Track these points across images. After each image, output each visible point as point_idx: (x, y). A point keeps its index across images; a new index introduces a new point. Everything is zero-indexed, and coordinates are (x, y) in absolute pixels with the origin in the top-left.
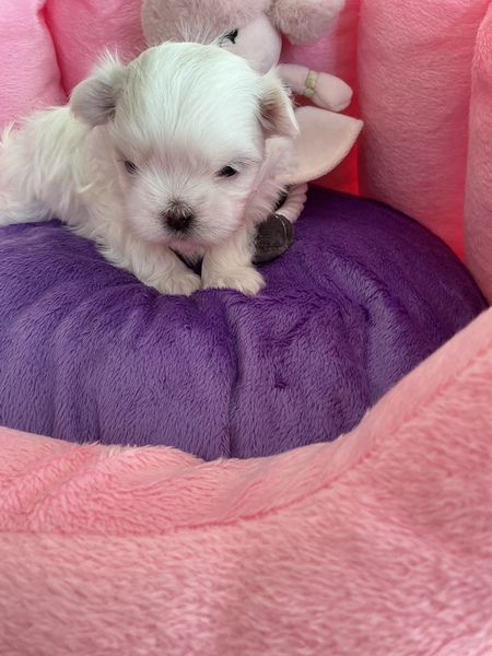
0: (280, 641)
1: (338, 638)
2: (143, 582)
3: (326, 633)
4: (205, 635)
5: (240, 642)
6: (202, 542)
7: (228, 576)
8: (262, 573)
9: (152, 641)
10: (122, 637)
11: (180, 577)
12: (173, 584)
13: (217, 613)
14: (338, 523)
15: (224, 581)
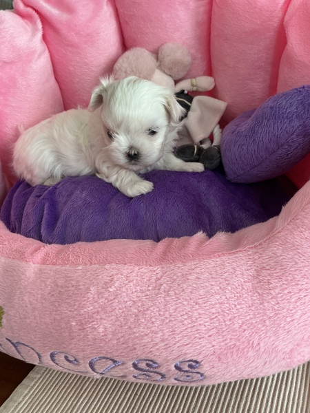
0: (276, 281)
1: (296, 276)
2: (220, 272)
3: (291, 276)
4: (247, 284)
5: (262, 284)
6: (237, 257)
7: (250, 266)
8: (263, 263)
9: (229, 288)
10: (218, 288)
11: (233, 268)
12: (231, 270)
13: (250, 277)
14: (288, 242)
15: (249, 268)
